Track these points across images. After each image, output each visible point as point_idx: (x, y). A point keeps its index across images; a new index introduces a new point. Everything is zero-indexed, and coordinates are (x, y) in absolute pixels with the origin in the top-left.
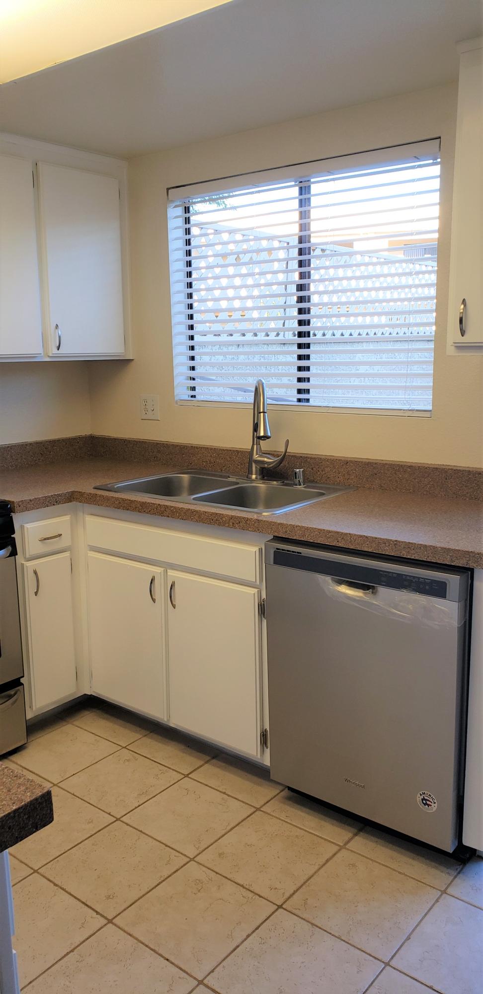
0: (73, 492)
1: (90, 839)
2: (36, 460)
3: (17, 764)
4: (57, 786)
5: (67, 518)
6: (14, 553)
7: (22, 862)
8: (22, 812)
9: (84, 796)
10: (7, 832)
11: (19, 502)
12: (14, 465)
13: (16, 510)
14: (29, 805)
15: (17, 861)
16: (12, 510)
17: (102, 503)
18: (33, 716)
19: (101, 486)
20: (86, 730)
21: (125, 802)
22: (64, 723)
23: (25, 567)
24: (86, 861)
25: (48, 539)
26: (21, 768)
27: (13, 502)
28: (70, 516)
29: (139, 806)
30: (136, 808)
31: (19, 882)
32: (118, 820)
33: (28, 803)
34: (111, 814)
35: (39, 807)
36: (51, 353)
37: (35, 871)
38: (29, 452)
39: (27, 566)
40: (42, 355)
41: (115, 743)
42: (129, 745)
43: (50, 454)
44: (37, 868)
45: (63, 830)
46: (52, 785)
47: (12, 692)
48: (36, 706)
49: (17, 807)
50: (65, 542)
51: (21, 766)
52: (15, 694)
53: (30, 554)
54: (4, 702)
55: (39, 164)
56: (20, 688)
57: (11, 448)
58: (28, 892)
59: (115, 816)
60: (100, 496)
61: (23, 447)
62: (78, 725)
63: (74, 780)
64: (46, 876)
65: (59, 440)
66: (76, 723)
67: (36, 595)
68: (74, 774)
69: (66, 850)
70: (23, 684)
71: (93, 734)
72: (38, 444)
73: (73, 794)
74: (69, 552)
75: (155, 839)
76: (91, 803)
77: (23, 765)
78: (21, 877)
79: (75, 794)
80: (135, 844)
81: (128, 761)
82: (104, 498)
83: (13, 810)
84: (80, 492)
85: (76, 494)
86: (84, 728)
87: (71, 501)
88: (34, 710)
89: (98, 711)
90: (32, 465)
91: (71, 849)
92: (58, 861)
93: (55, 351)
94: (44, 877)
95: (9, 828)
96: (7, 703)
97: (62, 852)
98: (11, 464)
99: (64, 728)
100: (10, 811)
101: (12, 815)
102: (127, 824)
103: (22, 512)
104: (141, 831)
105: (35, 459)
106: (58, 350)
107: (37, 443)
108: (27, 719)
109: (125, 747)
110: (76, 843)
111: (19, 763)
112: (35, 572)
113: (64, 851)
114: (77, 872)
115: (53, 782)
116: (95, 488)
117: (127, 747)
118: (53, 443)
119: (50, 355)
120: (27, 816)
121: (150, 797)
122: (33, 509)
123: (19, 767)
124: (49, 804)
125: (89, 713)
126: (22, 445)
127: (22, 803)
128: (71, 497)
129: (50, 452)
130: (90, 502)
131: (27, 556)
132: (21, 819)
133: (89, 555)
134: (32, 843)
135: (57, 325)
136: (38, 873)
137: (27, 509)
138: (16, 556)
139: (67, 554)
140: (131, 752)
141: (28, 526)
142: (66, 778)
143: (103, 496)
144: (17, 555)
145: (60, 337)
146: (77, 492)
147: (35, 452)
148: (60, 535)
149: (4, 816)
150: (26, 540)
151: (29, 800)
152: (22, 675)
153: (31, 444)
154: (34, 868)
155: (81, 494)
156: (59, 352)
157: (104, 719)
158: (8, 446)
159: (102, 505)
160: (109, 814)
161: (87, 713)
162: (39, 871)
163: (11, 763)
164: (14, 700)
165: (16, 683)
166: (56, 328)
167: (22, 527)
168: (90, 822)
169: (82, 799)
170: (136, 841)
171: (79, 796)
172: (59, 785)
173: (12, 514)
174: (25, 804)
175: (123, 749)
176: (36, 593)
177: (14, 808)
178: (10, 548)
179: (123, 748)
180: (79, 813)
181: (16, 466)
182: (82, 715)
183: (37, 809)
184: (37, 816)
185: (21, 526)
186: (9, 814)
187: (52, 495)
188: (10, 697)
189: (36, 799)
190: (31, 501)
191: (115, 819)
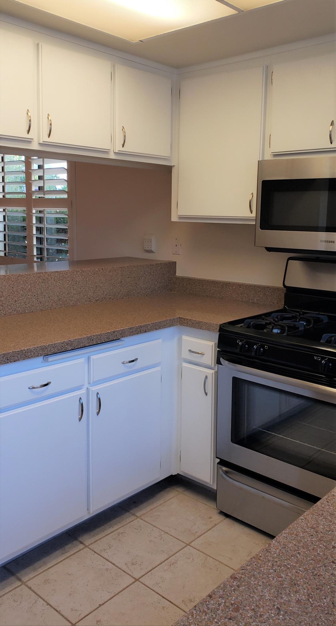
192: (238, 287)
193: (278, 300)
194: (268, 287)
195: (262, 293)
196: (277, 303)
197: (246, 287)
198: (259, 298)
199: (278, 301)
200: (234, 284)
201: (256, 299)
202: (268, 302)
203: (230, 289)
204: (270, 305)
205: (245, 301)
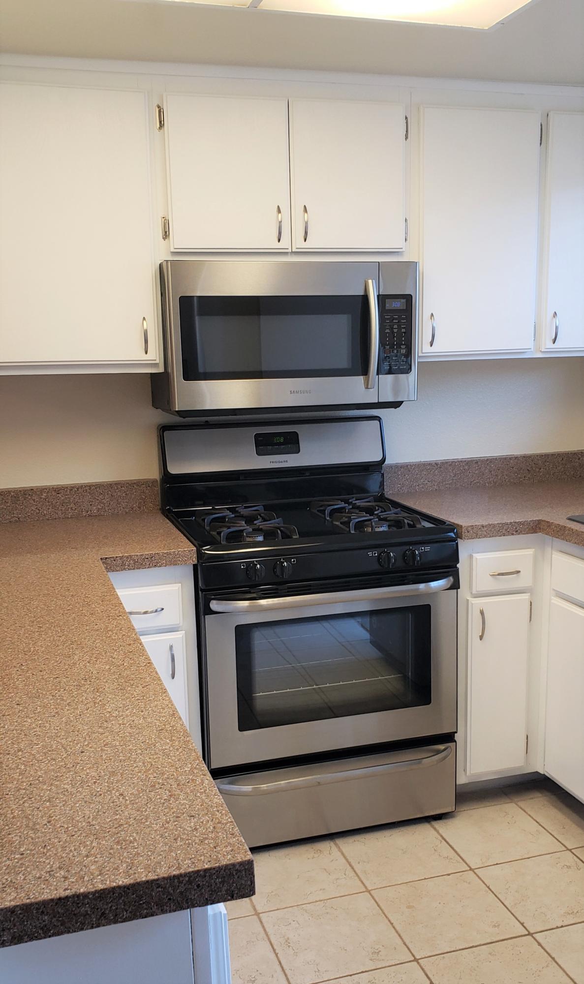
0: (539, 522)
1: (488, 945)
2: (520, 478)
3: (438, 832)
4: (474, 871)
5: (530, 552)
6: (456, 586)
7: (406, 945)
8: (214, 874)
9: (500, 893)
10: (195, 890)
11: (469, 526)
12: (492, 482)
13: (464, 536)
14: (224, 868)
15: (401, 941)
16: (459, 536)
17: (570, 539)
18: (467, 782)
19: (574, 516)
20: (530, 816)
21: (546, 916)
22: (508, 801)
23: (469, 603)
24: (475, 970)
25: (502, 574)
26: (441, 838)
27: (462, 526)
28: (534, 550)
29: (562, 927)
30: (557, 927)
31: (395, 965)
32: (530, 934)
33: (222, 866)
34: (525, 925)
35: (236, 874)
36: (545, 348)
37: (416, 960)
38: (513, 468)
39: (472, 604)
40: (532, 350)
41: (559, 841)
42: (576, 848)
43: (539, 471)
44: (420, 957)
45: (461, 925)
46: (469, 869)
47: (442, 747)
48: (470, 771)
49: (210, 866)
50: (524, 580)
51: (442, 836)
52: (445, 750)
53: (478, 590)
54: (430, 757)
55: (551, 114)
56: (452, 745)
57: (491, 462)
58: (400, 980)
59: (528, 928)
60: (570, 529)
61: (506, 461)
62: (523, 808)
63: (496, 870)
64: (425, 969)
65: (553, 455)
66: (521, 804)
67: (481, 640)
68: (497, 864)
69: (457, 948)
70: (456, 742)
71: (537, 822)
72: (526, 458)
73: (488, 887)
74: (529, 594)
75: (567, 975)
76: (505, 904)
77: (444, 835)
78: (399, 960)
79: (490, 887)
80: (540, 971)
81: (568, 867)
82: (573, 533)
83: (204, 867)
84: (547, 522)
85: (543, 523)
86: (529, 813)
87: (535, 532)
88: (467, 774)
89: (552, 796)
90: (515, 483)
91: (463, 949)
92: (444, 957)
93: (549, 345)
94: (423, 969)
95: (198, 886)
96: (433, 757)
97: (453, 950)
98: (488, 480)
99: (507, 806)
100: (200, 868)
101: (201, 873)
102: (540, 944)
103: (470, 539)
104: (553, 959)
105: (519, 476)
106: (554, 343)
107: (524, 457)
108: (457, 783)
109: (570, 850)
110: (471, 945)
111: (440, 832)
112: (482, 613)
113: (455, 949)
114: (460, 978)
115: (471, 865)
116: (569, 519)
117: (572, 850)
118: (546, 457)
119: (542, 351)
120: (220, 880)
121: (580, 921)
122: (485, 536)
123: (439, 837)
124: (249, 874)
125: (540, 795)
126: (505, 459)
127: (216, 864)
128: (536, 527)
129: (540, 469)
130: (557, 536)
131: (474, 592)
132: (213, 881)
133: (552, 601)
134: (423, 926)
135: (555, 313)
136: (418, 963)
137: (477, 536)
138: (459, 590)
139: (525, 597)
140: (575, 857)
141: (477, 556)
142: (487, 865)
143: (572, 530)
144: (459, 588)
145: (557, 328)
146: (545, 521)
147: (521, 468)
148: (518, 572)
149: (193, 872)
150: (474, 573)
151: (225, 863)
152: (455, 731)
153: (516, 458)
154: (416, 956)
155: (548, 524)
156: (555, 346)
157: (556, 807)
158: (487, 459)
159: (570, 542)
160: (522, 924)
161: (538, 794)
162: (419, 961)
163: (432, 829)
164: (441, 757)
165: (449, 738)
166: (554, 317)
167: (471, 557)
168: (495, 926)
169: (496, 896)
170: (543, 968)
171: (495, 892)
172: (475, 871)
173: (459, 539)
174: (219, 867)
175: (568, 851)
176: (481, 638)
177: (206, 866)
178: (451, 578)
179: (568, 849)
180: (487, 911)
181: (495, 483)
182: (531, 796)
183: (233, 875)
184: (233, 883)
185: (471, 555)
186: (198, 871)
187: (511, 523)
188: (439, 752)
189: (233, 865)
190: (483, 527)
191: (527, 933)
192: (54, 493)
193: (141, 501)
194: (117, 484)
195: (107, 496)
196: (139, 507)
197: (71, 490)
198: (102, 505)
199: (140, 503)
200: (42, 490)
201: (95, 508)
202: (122, 508)
203: (34, 500)
204: (126, 513)
205: (71, 516)
